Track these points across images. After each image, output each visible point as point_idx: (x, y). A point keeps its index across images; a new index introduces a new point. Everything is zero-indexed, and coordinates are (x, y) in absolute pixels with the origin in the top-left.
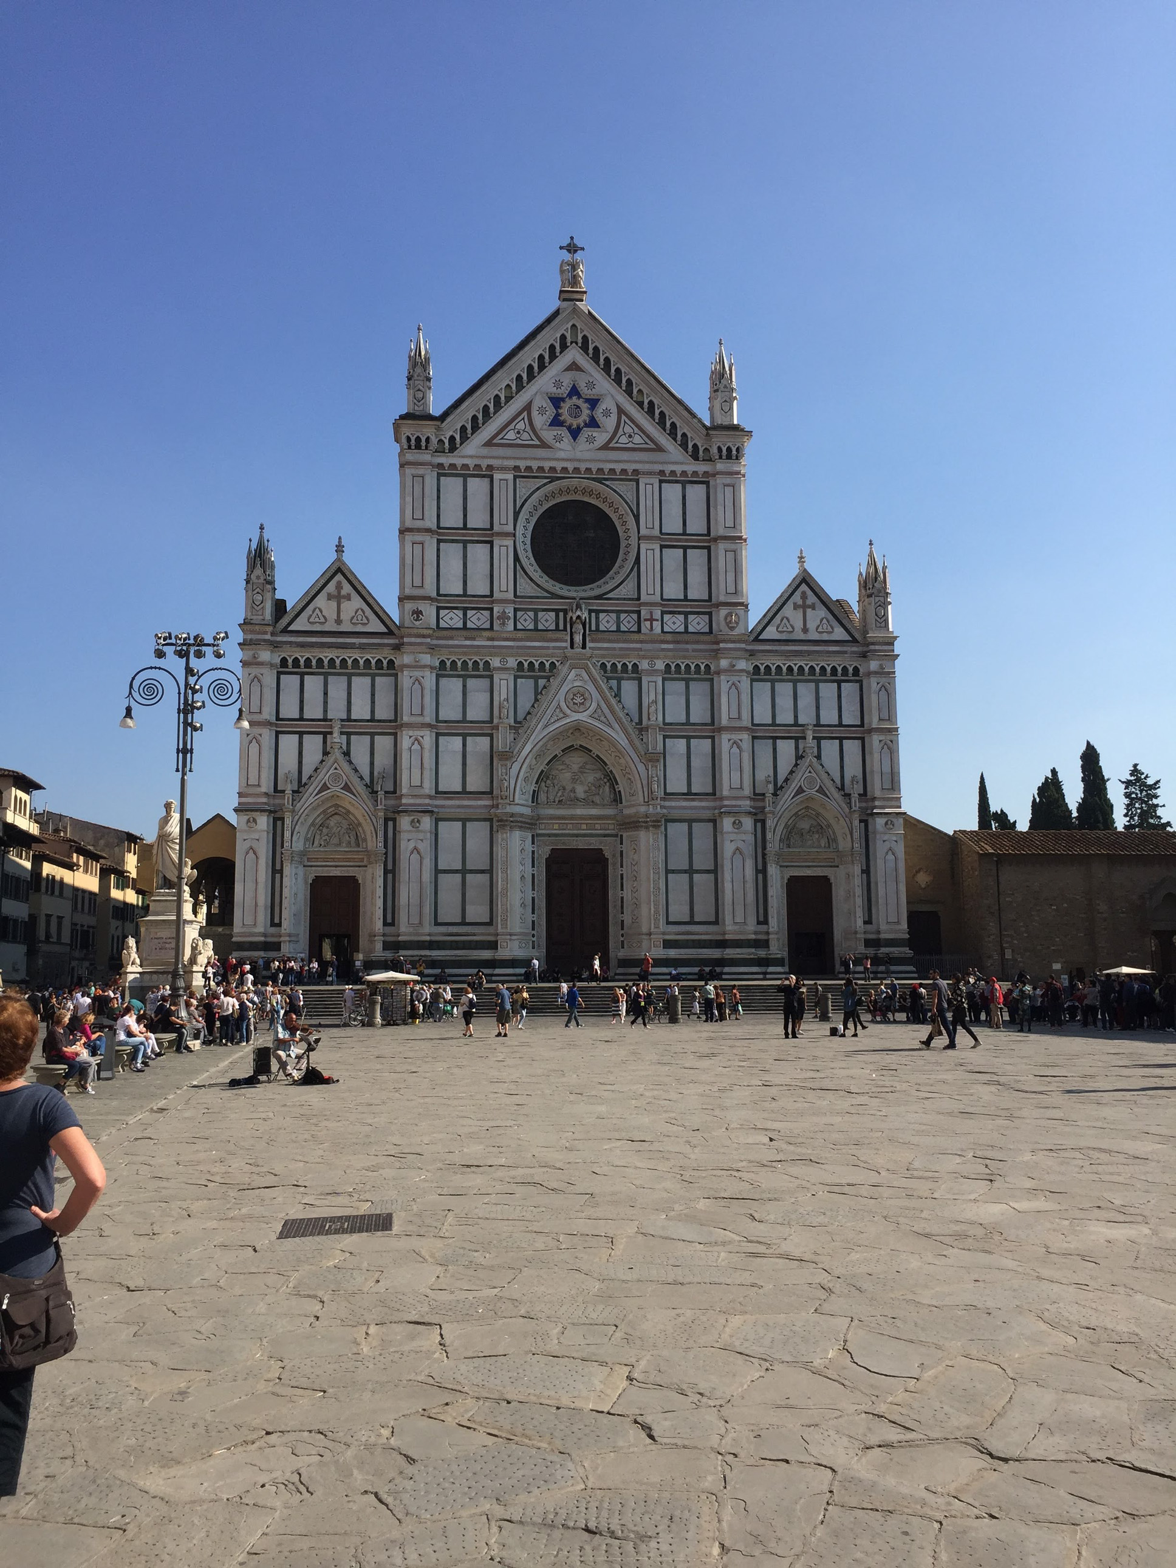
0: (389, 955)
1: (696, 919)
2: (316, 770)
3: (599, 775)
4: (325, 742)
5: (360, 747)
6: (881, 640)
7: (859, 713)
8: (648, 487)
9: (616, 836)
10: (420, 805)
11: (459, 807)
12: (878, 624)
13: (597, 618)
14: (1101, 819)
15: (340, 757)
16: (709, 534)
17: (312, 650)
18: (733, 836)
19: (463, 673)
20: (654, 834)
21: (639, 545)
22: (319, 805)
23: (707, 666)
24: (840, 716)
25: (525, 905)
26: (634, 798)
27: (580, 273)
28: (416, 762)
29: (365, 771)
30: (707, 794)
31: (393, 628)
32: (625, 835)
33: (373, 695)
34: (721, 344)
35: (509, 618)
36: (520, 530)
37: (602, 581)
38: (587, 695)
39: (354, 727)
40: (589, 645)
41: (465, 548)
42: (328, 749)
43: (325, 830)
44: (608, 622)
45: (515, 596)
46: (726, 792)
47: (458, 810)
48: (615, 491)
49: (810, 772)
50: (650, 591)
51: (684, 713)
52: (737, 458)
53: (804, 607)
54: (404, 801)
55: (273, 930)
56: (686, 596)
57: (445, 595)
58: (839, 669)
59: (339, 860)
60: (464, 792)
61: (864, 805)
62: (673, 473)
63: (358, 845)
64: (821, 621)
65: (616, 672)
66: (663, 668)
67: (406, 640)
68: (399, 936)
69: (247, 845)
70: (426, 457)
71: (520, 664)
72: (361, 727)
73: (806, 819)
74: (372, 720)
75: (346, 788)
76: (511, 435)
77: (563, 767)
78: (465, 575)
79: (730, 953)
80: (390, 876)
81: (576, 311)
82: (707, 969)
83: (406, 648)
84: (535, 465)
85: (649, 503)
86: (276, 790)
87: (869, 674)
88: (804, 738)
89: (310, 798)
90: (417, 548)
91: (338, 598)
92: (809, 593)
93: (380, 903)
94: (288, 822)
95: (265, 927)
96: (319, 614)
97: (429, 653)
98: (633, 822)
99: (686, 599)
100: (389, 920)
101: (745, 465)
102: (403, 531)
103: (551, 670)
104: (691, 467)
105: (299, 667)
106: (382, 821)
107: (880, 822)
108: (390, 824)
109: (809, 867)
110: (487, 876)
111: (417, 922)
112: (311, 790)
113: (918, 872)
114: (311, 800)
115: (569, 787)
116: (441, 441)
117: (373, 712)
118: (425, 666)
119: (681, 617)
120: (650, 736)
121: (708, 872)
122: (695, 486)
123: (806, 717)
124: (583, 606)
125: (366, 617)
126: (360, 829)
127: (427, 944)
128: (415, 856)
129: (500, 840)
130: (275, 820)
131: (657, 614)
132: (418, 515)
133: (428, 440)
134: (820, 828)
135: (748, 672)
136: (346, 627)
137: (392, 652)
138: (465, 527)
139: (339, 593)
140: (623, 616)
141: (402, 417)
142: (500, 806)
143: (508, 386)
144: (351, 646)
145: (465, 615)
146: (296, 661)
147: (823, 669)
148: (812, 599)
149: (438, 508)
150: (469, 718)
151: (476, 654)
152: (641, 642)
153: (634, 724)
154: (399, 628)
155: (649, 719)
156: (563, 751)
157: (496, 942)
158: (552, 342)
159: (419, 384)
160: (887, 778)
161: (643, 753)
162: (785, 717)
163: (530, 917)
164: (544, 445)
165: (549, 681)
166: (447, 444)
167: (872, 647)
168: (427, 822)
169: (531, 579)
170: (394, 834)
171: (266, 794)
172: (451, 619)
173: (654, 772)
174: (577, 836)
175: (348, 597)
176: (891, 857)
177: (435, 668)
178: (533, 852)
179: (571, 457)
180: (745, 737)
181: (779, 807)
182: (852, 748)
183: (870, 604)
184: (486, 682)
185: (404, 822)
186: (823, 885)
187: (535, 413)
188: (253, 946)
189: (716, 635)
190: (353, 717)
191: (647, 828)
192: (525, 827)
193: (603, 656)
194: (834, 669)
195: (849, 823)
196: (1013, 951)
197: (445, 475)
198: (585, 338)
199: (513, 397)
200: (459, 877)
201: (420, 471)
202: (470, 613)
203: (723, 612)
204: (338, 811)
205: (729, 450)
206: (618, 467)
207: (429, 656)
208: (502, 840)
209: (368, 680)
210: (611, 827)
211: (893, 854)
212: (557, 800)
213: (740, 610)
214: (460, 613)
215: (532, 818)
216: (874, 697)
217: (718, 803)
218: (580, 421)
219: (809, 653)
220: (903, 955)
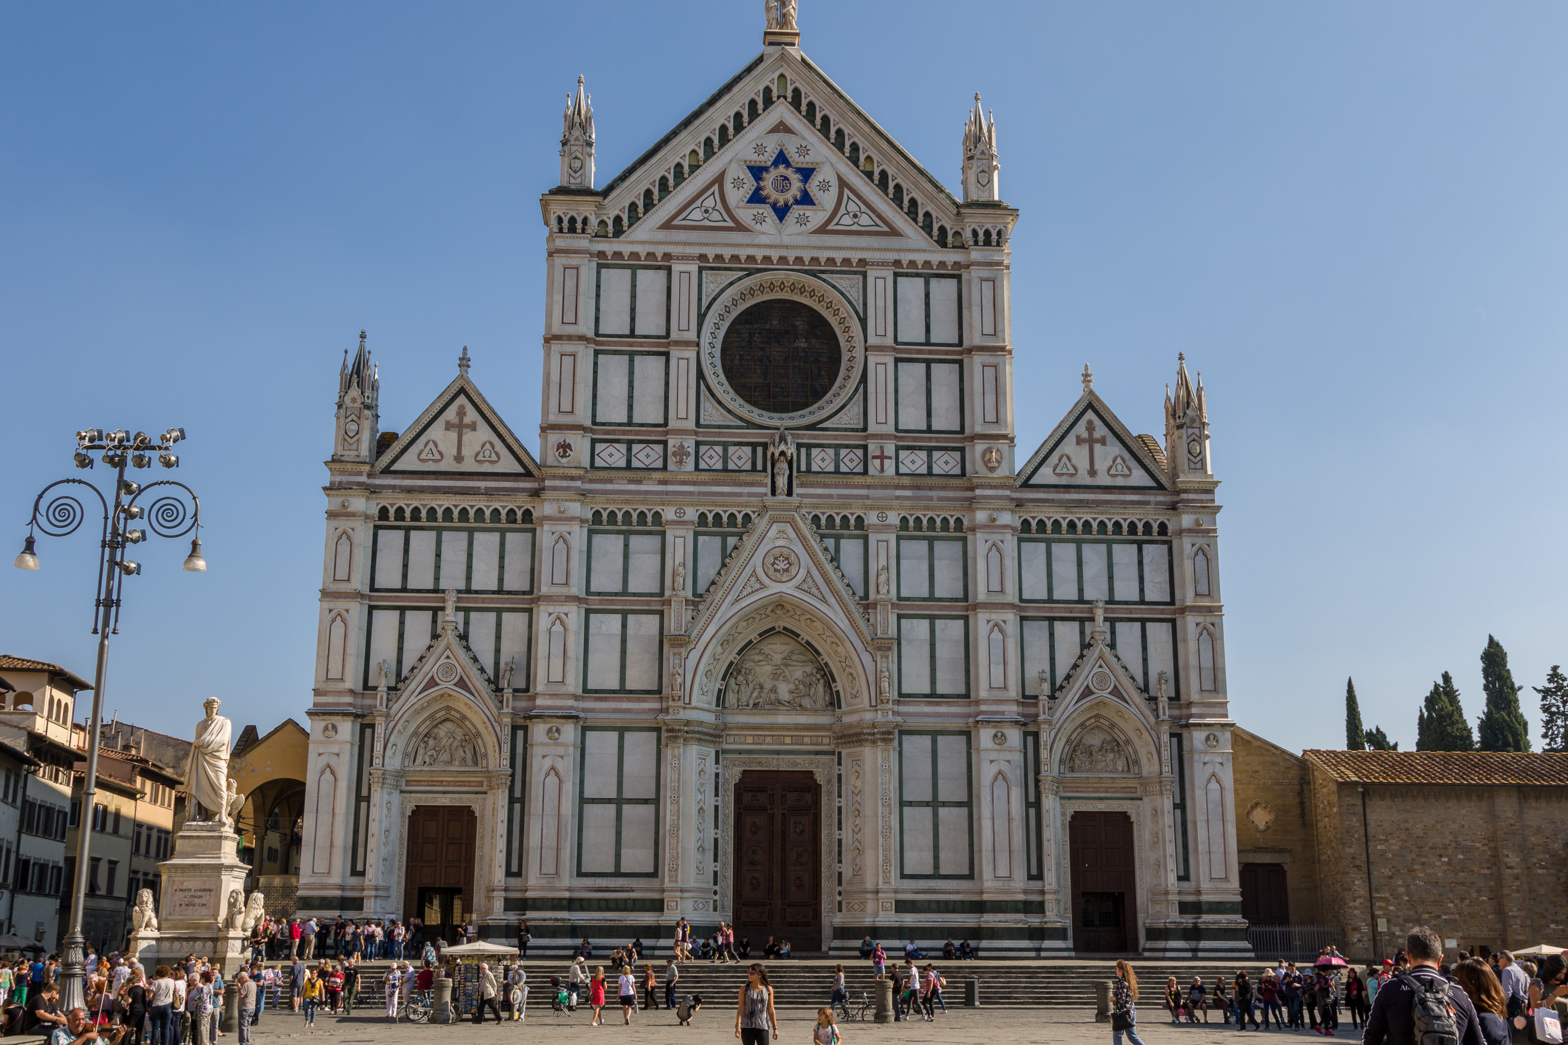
0: (513, 918)
1: (943, 871)
2: (421, 659)
3: (809, 669)
4: (434, 621)
5: (482, 626)
6: (1196, 486)
7: (1167, 586)
8: (879, 281)
9: (833, 753)
10: (560, 708)
11: (615, 711)
12: (1192, 466)
13: (809, 455)
14: (1511, 740)
15: (455, 643)
16: (960, 343)
17: (422, 496)
18: (993, 756)
19: (624, 528)
20: (883, 751)
21: (866, 358)
22: (423, 708)
23: (959, 521)
24: (1142, 590)
25: (703, 849)
26: (858, 700)
27: (792, 11)
28: (557, 649)
29: (488, 663)
30: (958, 696)
31: (531, 467)
32: (844, 752)
33: (502, 557)
34: (976, 99)
35: (688, 454)
36: (706, 338)
37: (816, 406)
38: (793, 558)
39: (476, 600)
40: (796, 490)
41: (631, 361)
42: (439, 631)
43: (431, 742)
44: (823, 460)
45: (698, 424)
46: (983, 694)
47: (613, 716)
48: (834, 287)
49: (1101, 666)
50: (880, 421)
51: (926, 584)
52: (998, 244)
53: (1091, 441)
54: (539, 702)
55: (354, 881)
56: (929, 426)
57: (604, 424)
58: (1140, 526)
59: (449, 783)
60: (622, 691)
61: (1176, 712)
62: (912, 263)
63: (476, 763)
64: (1114, 461)
65: (833, 527)
66: (898, 522)
67: (547, 483)
68: (526, 891)
69: (323, 761)
70: (582, 242)
71: (703, 516)
72: (484, 601)
73: (1096, 732)
74: (500, 591)
75: (461, 683)
76: (697, 215)
77: (761, 658)
78: (631, 397)
79: (990, 920)
80: (517, 806)
81: (784, 57)
82: (957, 943)
83: (547, 495)
84: (727, 253)
85: (880, 303)
86: (366, 686)
87: (1180, 532)
88: (1092, 619)
89: (410, 697)
90: (568, 361)
91: (460, 427)
92: (1097, 422)
93: (501, 844)
94: (380, 730)
95: (344, 877)
96: (434, 449)
97: (579, 501)
98: (856, 734)
99: (929, 430)
100: (515, 868)
101: (1008, 254)
102: (547, 340)
103: (744, 525)
104: (938, 255)
105: (403, 519)
106: (508, 730)
107: (1198, 736)
108: (520, 734)
109: (1101, 799)
110: (652, 807)
111: (552, 871)
112: (412, 687)
113: (1253, 808)
114: (413, 699)
115: (768, 685)
116: (603, 223)
117: (501, 580)
118: (572, 519)
119: (923, 454)
120: (878, 616)
121: (959, 804)
122: (943, 280)
123: (1095, 591)
124: (789, 439)
125: (497, 454)
126: (479, 741)
127: (564, 903)
128: (552, 779)
129: (669, 757)
130: (363, 727)
131: (890, 449)
132: (570, 317)
133: (585, 221)
134: (1116, 745)
135: (1014, 529)
136: (469, 465)
137: (529, 499)
138: (632, 334)
139: (461, 420)
140: (843, 452)
141: (552, 192)
142: (671, 710)
143: (694, 152)
144: (474, 492)
145: (629, 450)
146: (400, 512)
147: (1117, 525)
148: (1101, 430)
149: (597, 309)
150: (631, 590)
151: (643, 502)
152: (868, 487)
153: (857, 598)
154: (538, 467)
155: (878, 592)
156: (760, 635)
157: (662, 901)
158: (753, 96)
159: (577, 150)
160: (1207, 675)
161: (869, 638)
162: (1066, 590)
163: (710, 867)
164: (740, 227)
165: (741, 539)
166: (610, 228)
167: (1184, 496)
168: (569, 732)
169: (720, 403)
170: (525, 748)
171: (352, 692)
172: (611, 455)
173: (884, 665)
174: (778, 752)
175: (473, 427)
176: (1214, 785)
177: (587, 521)
178: (717, 775)
179: (777, 242)
180: (1011, 617)
181: (1058, 714)
182: (1159, 634)
183: (1180, 437)
184: (654, 541)
185: (539, 731)
186: (1122, 823)
187: (728, 187)
188: (325, 903)
189: (970, 479)
190: (475, 587)
191: (874, 742)
192: (705, 741)
193: (815, 506)
194: (1133, 528)
195: (1156, 741)
196: (1389, 921)
197: (608, 266)
198: (797, 92)
199: (699, 166)
200: (612, 808)
201: (574, 260)
202: (636, 448)
203: (980, 447)
204: (449, 716)
205: (987, 233)
206: (839, 256)
207: (578, 504)
208: (673, 756)
209: (496, 537)
210: (826, 741)
211: (1218, 782)
212: (751, 703)
213: (1003, 445)
214: (623, 447)
215: (716, 727)
216: (1188, 564)
217: (972, 709)
218: (789, 197)
219: (1098, 503)
220: (1233, 926)
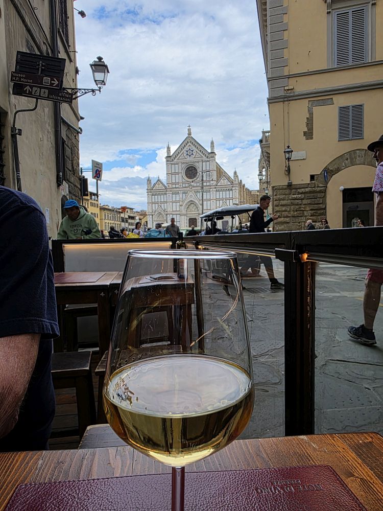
2: (157, 209)
4: (158, 205)
5: (162, 205)
7: (232, 196)
8: (201, 163)
9: (198, 216)
13: (194, 184)
15: (160, 207)
16: (210, 170)
17: (156, 192)
19: (175, 194)
21: (199, 172)
23: (209, 190)
24: (229, 196)
26: (200, 210)
27: (191, 130)
28: (170, 207)
29: (163, 209)
30: (210, 209)
31: (166, 188)
35: (181, 185)
36: (183, 172)
37: (195, 178)
40: (192, 188)
41: (175, 175)
45: (182, 182)
48: (196, 164)
49: (224, 205)
51: (206, 197)
54: (168, 212)
57: (173, 183)
58: (229, 189)
60: (176, 211)
62: (204, 161)
63: (163, 219)
64: (226, 182)
65: (196, 192)
69: (149, 219)
70: (169, 162)
71: (183, 192)
75: (161, 211)
76: (181, 158)
78: (175, 179)
81: (190, 137)
83: (168, 191)
84: (184, 162)
85: (201, 166)
87: (233, 189)
88: (224, 200)
89: (156, 213)
90: (169, 176)
91: (159, 184)
96: (156, 187)
99: (206, 180)
101: (216, 157)
102: (167, 174)
103: (187, 192)
104: (207, 159)
105: (154, 195)
106: (165, 215)
115: (191, 209)
117: (164, 200)
119: (206, 183)
122: (208, 162)
123: (224, 197)
124: (191, 183)
125: (163, 187)
129: (181, 217)
130: (152, 216)
132: (169, 171)
135: (215, 191)
136: (160, 188)
138: (175, 172)
141: (166, 157)
142: (181, 213)
143: (180, 150)
144: (161, 191)
151: (177, 191)
156: (190, 204)
158: (186, 142)
159: (169, 151)
161: (200, 204)
162: (221, 197)
164: (185, 158)
166: (172, 160)
167: (234, 185)
168: (171, 215)
169: (185, 179)
174: (193, 216)
177: (172, 193)
178: (186, 219)
179: (190, 160)
180: (215, 200)
182: (231, 201)
185: (168, 215)
187: (184, 154)
189: (211, 185)
190: (161, 201)
192: (185, 215)
193: (194, 190)
197: (172, 165)
198: (191, 141)
201: (169, 165)
202: (176, 185)
203: (211, 182)
205: (212, 156)
206: (196, 161)
209: (163, 196)
216: (234, 193)
218: (191, 154)
219: (224, 187)
